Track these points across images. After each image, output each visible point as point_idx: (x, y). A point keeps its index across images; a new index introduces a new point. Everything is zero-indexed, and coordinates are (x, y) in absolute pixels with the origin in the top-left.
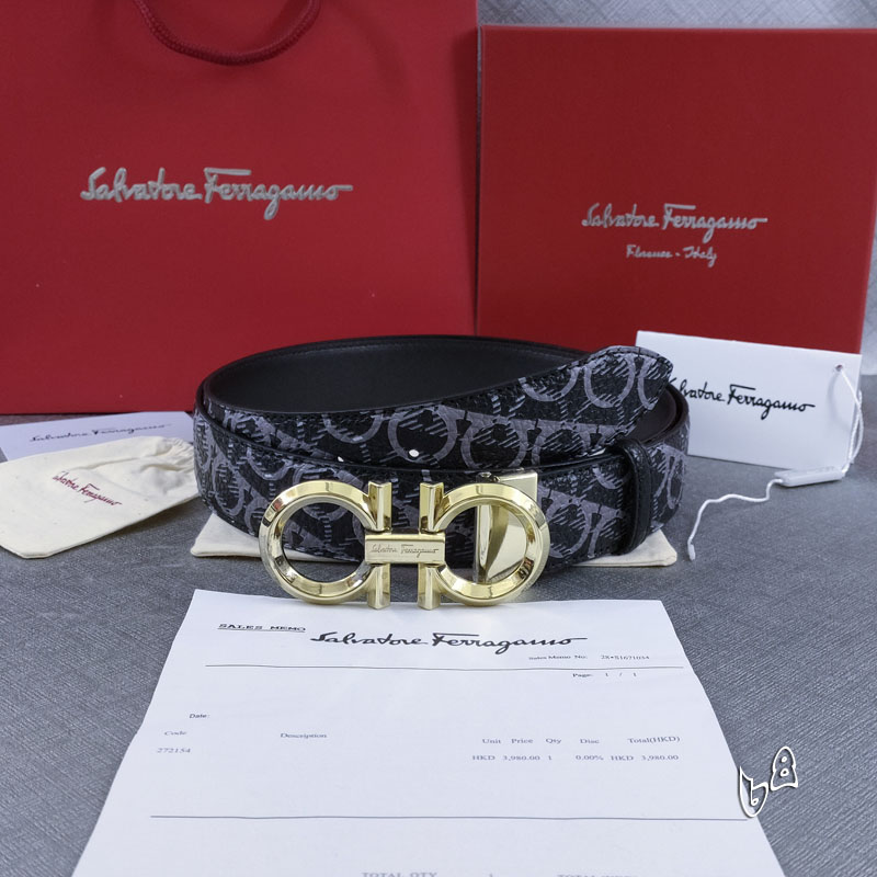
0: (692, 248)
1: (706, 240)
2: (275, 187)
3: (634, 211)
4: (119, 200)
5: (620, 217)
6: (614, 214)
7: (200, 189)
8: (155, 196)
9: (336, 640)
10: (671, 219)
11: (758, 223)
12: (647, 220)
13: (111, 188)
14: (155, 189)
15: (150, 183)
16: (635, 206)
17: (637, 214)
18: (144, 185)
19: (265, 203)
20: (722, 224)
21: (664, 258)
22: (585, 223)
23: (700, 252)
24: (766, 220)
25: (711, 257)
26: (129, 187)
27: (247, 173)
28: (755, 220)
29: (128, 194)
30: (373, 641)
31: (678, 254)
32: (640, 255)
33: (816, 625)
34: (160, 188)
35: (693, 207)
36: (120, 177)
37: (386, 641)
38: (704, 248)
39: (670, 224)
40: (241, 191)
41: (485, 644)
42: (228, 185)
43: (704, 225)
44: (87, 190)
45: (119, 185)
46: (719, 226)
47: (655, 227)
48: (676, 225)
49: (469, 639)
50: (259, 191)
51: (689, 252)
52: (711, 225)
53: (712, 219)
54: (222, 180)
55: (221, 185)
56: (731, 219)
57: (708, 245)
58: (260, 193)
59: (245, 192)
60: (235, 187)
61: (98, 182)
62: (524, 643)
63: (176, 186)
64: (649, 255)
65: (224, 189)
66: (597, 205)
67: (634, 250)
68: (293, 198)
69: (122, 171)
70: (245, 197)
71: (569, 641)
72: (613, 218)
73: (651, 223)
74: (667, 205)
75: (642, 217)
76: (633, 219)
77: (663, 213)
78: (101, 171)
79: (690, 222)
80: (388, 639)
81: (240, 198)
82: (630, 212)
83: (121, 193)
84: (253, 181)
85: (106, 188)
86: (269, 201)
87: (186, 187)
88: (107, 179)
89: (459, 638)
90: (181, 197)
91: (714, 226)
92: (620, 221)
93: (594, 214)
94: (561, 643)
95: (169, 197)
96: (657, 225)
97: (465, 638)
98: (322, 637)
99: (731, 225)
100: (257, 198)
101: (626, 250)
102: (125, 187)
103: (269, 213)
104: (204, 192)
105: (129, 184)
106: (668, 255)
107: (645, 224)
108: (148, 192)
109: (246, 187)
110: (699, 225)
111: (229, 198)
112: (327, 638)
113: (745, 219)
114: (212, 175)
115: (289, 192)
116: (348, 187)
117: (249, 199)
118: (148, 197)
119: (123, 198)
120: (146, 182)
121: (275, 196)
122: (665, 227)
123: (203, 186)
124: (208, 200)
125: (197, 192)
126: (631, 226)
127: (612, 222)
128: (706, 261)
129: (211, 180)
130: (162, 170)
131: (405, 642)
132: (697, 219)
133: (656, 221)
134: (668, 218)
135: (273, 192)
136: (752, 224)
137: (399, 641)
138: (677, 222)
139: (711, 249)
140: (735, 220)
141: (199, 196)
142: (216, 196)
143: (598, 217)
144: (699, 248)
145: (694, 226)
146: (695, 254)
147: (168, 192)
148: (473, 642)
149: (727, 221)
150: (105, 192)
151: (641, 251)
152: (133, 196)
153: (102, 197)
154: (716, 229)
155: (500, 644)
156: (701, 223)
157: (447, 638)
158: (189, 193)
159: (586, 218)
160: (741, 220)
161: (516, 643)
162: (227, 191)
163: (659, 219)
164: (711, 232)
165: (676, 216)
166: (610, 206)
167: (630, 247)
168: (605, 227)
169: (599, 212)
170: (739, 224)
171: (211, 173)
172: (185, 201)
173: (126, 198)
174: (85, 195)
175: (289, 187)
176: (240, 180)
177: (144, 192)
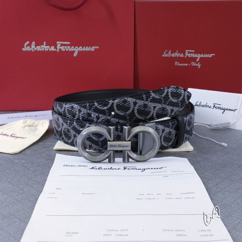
1: (197, 60)
2: (77, 47)
4: (33, 51)
5: (173, 54)
6: (171, 53)
7: (56, 48)
8: (43, 50)
9: (96, 169)
10: (188, 55)
12: (181, 55)
13: (31, 47)
14: (43, 48)
15: (42, 46)
16: (177, 51)
19: (74, 52)
20: (202, 56)
21: (186, 66)
22: (163, 56)
23: (196, 64)
24: (214, 55)
25: (199, 65)
26: (36, 47)
27: (69, 43)
28: (211, 55)
29: (35, 49)
30: (107, 169)
31: (190, 65)
32: (179, 65)
33: (231, 162)
34: (44, 47)
35: (194, 51)
36: (33, 44)
37: (110, 169)
38: (197, 63)
39: (187, 56)
40: (67, 48)
41: (138, 169)
43: (197, 56)
44: (24, 48)
45: (33, 46)
46: (201, 56)
47: (183, 57)
49: (134, 168)
50: (72, 48)
51: (193, 64)
52: (199, 56)
53: (199, 54)
54: (62, 45)
55: (61, 46)
56: (205, 55)
61: (27, 46)
62: (149, 169)
63: (49, 47)
64: (181, 65)
66: (167, 50)
67: (177, 63)
68: (82, 50)
69: (34, 42)
71: (162, 168)
73: (182, 55)
74: (186, 51)
75: (179, 54)
76: (177, 55)
77: (185, 53)
78: (28, 42)
79: (193, 55)
80: (111, 168)
81: (67, 50)
82: (176, 53)
83: (33, 49)
84: (71, 45)
86: (75, 51)
87: (52, 47)
88: (30, 45)
89: (131, 168)
90: (50, 50)
91: (200, 56)
92: (173, 55)
93: (166, 53)
94: (160, 168)
95: (47, 50)
96: (184, 56)
97: (133, 168)
98: (92, 168)
99: (204, 56)
102: (35, 47)
103: (75, 55)
104: (57, 49)
105: (36, 46)
106: (187, 65)
107: (180, 56)
108: (41, 48)
109: (69, 47)
111: (64, 50)
112: (94, 168)
113: (209, 55)
114: (59, 44)
115: (80, 49)
116: (98, 47)
118: (41, 50)
119: (34, 50)
120: (40, 46)
122: (186, 57)
123: (56, 47)
124: (58, 51)
125: (55, 49)
126: (176, 56)
127: (171, 55)
128: (198, 66)
129: (59, 45)
130: (45, 42)
131: (116, 169)
132: (195, 54)
134: (187, 54)
135: (76, 49)
136: (211, 56)
137: (114, 169)
138: (189, 55)
139: (199, 63)
140: (206, 55)
141: (55, 50)
142: (60, 50)
143: (167, 54)
144: (195, 63)
145: (194, 57)
146: (194, 64)
147: (47, 48)
148: (135, 169)
149: (203, 55)
150: (29, 48)
151: (179, 63)
152: (37, 49)
153: (28, 50)
154: (200, 57)
155: (142, 169)
156: (196, 56)
157: (127, 168)
158: (52, 49)
161: (147, 169)
162: (63, 48)
164: (199, 58)
165: (189, 54)
166: (170, 51)
167: (176, 63)
168: (169, 57)
169: (167, 53)
170: (207, 56)
171: (59, 43)
172: (51, 51)
173: (35, 50)
174: (23, 49)
175: (81, 47)
176: (67, 45)
177: (40, 48)
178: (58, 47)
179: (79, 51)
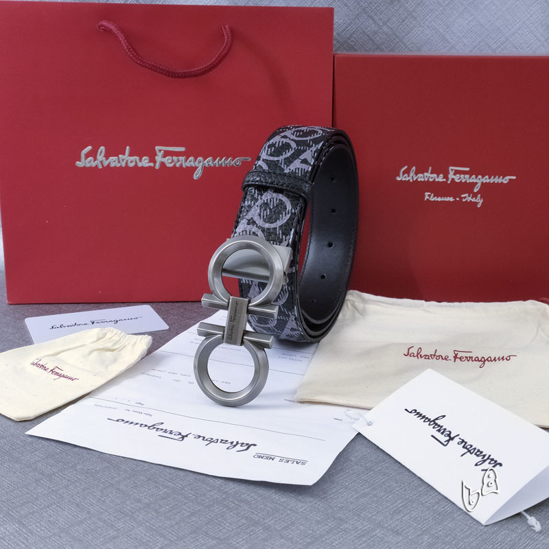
0: (467, 195)
1: (476, 190)
2: (200, 158)
3: (430, 171)
4: (100, 167)
5: (419, 175)
6: (416, 173)
7: (153, 160)
8: (124, 164)
10: (454, 177)
11: (510, 179)
12: (438, 177)
13: (95, 159)
14: (123, 160)
15: (120, 156)
16: (430, 168)
17: (431, 173)
18: (116, 158)
19: (194, 169)
20: (486, 180)
21: (449, 201)
23: (472, 198)
24: (514, 178)
25: (479, 201)
26: (107, 159)
27: (182, 149)
28: (508, 178)
29: (106, 163)
31: (458, 199)
32: (433, 200)
34: (127, 159)
35: (468, 169)
36: (101, 152)
38: (475, 195)
39: (453, 180)
40: (179, 161)
42: (170, 157)
43: (475, 180)
44: (80, 161)
45: (100, 157)
46: (484, 181)
47: (443, 182)
48: (457, 180)
51: (465, 198)
52: (479, 180)
53: (480, 177)
54: (166, 154)
55: (165, 157)
56: (492, 177)
57: (478, 193)
58: (191, 162)
59: (182, 162)
60: (175, 158)
61: (87, 156)
63: (137, 158)
64: (439, 199)
66: (406, 167)
67: (429, 196)
68: (212, 165)
70: (181, 165)
72: (416, 175)
73: (441, 179)
74: (451, 168)
75: (435, 175)
76: (429, 176)
77: (448, 173)
78: (89, 148)
79: (466, 178)
81: (178, 165)
82: (427, 172)
83: (101, 162)
84: (186, 155)
85: (92, 159)
86: (196, 168)
87: (144, 158)
88: (93, 154)
90: (140, 165)
91: (481, 180)
92: (421, 178)
93: (404, 173)
95: (132, 165)
96: (445, 180)
99: (492, 180)
100: (189, 165)
101: (425, 196)
102: (104, 158)
103: (197, 175)
104: (155, 162)
105: (107, 157)
106: (451, 199)
107: (437, 180)
108: (119, 162)
109: (182, 158)
110: (472, 181)
111: (171, 165)
113: (501, 177)
114: (160, 151)
115: (209, 162)
116: (248, 159)
117: (184, 166)
118: (118, 165)
119: (103, 166)
120: (117, 156)
121: (201, 164)
123: (154, 159)
124: (157, 167)
125: (150, 162)
126: (428, 180)
127: (415, 178)
128: (476, 203)
129: (160, 154)
130: (128, 147)
132: (470, 176)
133: (443, 178)
134: (451, 176)
135: (199, 162)
136: (506, 180)
138: (457, 178)
139: (479, 196)
140: (494, 178)
141: (152, 164)
142: (163, 164)
143: (406, 175)
144: (471, 195)
145: (468, 181)
146: (469, 199)
147: (132, 162)
149: (490, 178)
150: (92, 162)
151: (434, 196)
152: (109, 164)
153: (88, 165)
154: (482, 182)
156: (473, 179)
158: (145, 162)
159: (399, 176)
160: (499, 178)
162: (170, 161)
163: (446, 177)
164: (479, 185)
165: (456, 175)
166: (414, 168)
167: (427, 194)
168: (411, 181)
169: (407, 172)
170: (498, 180)
171: (160, 149)
172: (143, 167)
173: (105, 166)
174: (79, 164)
175: (210, 158)
176: (178, 154)
177: (117, 161)
178: (159, 158)
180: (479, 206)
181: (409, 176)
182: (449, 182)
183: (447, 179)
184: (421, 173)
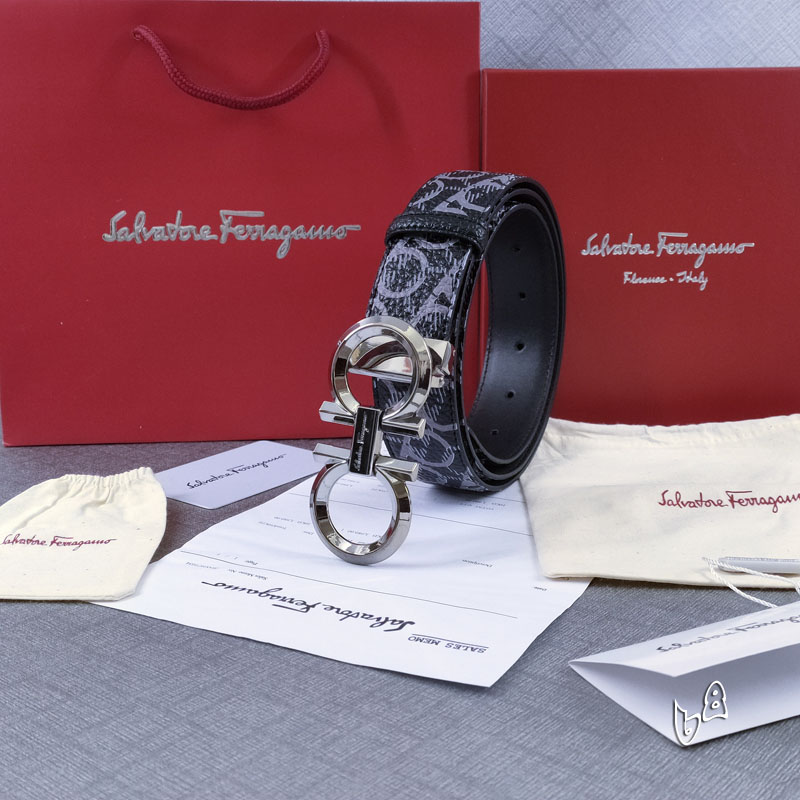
0: (685, 273)
1: (698, 265)
2: (286, 228)
3: (630, 240)
4: (139, 241)
5: (615, 246)
6: (611, 244)
7: (216, 230)
8: (173, 237)
10: (665, 247)
11: (746, 248)
12: (642, 248)
13: (131, 230)
14: (172, 231)
15: (168, 225)
16: (631, 235)
17: (633, 243)
18: (162, 228)
19: (278, 243)
20: (712, 249)
21: (660, 284)
22: (584, 253)
23: (692, 277)
24: (752, 245)
25: (703, 281)
26: (149, 229)
27: (260, 214)
28: (743, 246)
29: (147, 236)
31: (671, 279)
32: (636, 282)
34: (178, 229)
35: (685, 235)
36: (140, 220)
38: (696, 273)
39: (664, 251)
40: (255, 232)
42: (242, 226)
43: (696, 251)
44: (108, 233)
45: (139, 227)
46: (710, 252)
47: (650, 255)
48: (670, 252)
50: (273, 231)
51: (682, 277)
52: (702, 251)
53: (703, 245)
54: (236, 221)
55: (234, 226)
56: (721, 245)
57: (700, 269)
58: (272, 233)
59: (258, 232)
60: (249, 228)
61: (119, 225)
63: (194, 227)
64: (645, 281)
65: (238, 230)
66: (596, 235)
67: (630, 276)
68: (305, 238)
69: (142, 214)
70: (259, 238)
72: (611, 246)
73: (646, 251)
74: (661, 234)
75: (638, 246)
76: (627, 248)
77: (657, 242)
78: (122, 213)
79: (683, 249)
81: (253, 238)
82: (627, 241)
84: (266, 222)
86: (281, 241)
87: (203, 227)
88: (128, 222)
90: (197, 237)
91: (705, 252)
92: (618, 250)
93: (592, 244)
95: (186, 238)
96: (653, 252)
99: (720, 250)
100: (270, 238)
101: (623, 277)
102: (145, 229)
103: (282, 253)
104: (219, 234)
105: (148, 226)
106: (662, 280)
107: (641, 252)
108: (166, 234)
109: (260, 228)
110: (690, 252)
111: (244, 238)
113: (734, 245)
114: (227, 217)
115: (300, 233)
116: (356, 227)
117: (263, 239)
118: (166, 238)
119: (142, 239)
120: (164, 224)
121: (288, 236)
123: (218, 228)
124: (223, 240)
125: (212, 233)
126: (628, 254)
127: (609, 251)
128: (698, 285)
129: (227, 222)
130: (179, 212)
132: (689, 245)
133: (650, 250)
134: (661, 246)
135: (285, 233)
136: (740, 249)
138: (670, 249)
139: (702, 273)
140: (724, 246)
141: (215, 237)
142: (231, 236)
143: (596, 247)
144: (691, 273)
145: (686, 253)
146: (689, 278)
147: (185, 233)
149: (717, 247)
150: (126, 234)
152: (153, 236)
153: (121, 239)
154: (707, 255)
156: (693, 250)
158: (205, 234)
159: (586, 248)
160: (730, 245)
162: (241, 232)
163: (654, 247)
164: (702, 258)
165: (669, 244)
166: (607, 236)
167: (626, 274)
168: (603, 255)
169: (597, 242)
170: (728, 249)
171: (226, 215)
172: (201, 241)
173: (146, 240)
174: (107, 237)
175: (300, 227)
176: (253, 221)
177: (163, 234)
178: (225, 228)
179: (293, 242)
180: (702, 289)
181: (600, 248)
182: (658, 255)
183: (656, 250)
184: (618, 243)
